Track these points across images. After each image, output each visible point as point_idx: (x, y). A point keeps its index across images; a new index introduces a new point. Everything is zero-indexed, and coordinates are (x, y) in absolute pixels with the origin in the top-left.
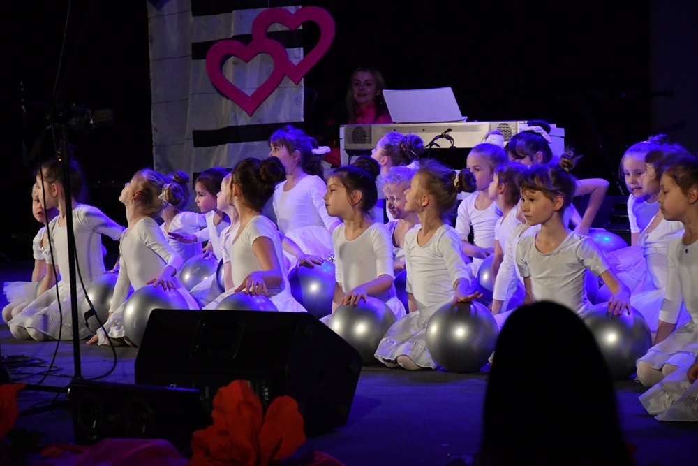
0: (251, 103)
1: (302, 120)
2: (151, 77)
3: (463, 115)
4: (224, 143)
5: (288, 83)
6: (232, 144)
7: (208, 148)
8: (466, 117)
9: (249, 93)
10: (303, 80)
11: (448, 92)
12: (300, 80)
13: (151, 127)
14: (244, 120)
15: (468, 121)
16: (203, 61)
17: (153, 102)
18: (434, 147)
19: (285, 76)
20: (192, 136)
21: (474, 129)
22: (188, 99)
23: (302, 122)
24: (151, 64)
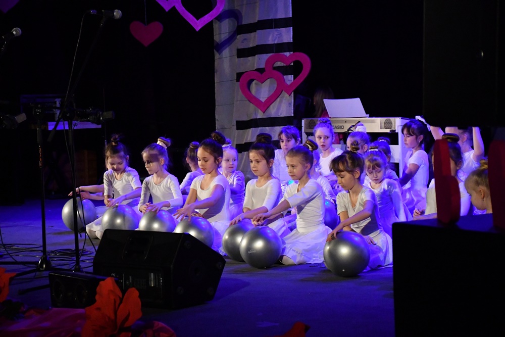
0: (265, 106)
1: (293, 115)
2: (216, 92)
3: (367, 114)
4: (250, 128)
5: (285, 95)
6: (253, 129)
7: (243, 130)
8: (368, 115)
9: (263, 100)
10: (293, 93)
11: (358, 100)
12: (291, 93)
13: (215, 118)
14: (260, 115)
15: (369, 117)
16: (239, 83)
17: (216, 105)
18: (350, 131)
19: (283, 91)
20: (235, 124)
21: (373, 122)
22: (233, 104)
23: (292, 116)
24: (216, 84)
